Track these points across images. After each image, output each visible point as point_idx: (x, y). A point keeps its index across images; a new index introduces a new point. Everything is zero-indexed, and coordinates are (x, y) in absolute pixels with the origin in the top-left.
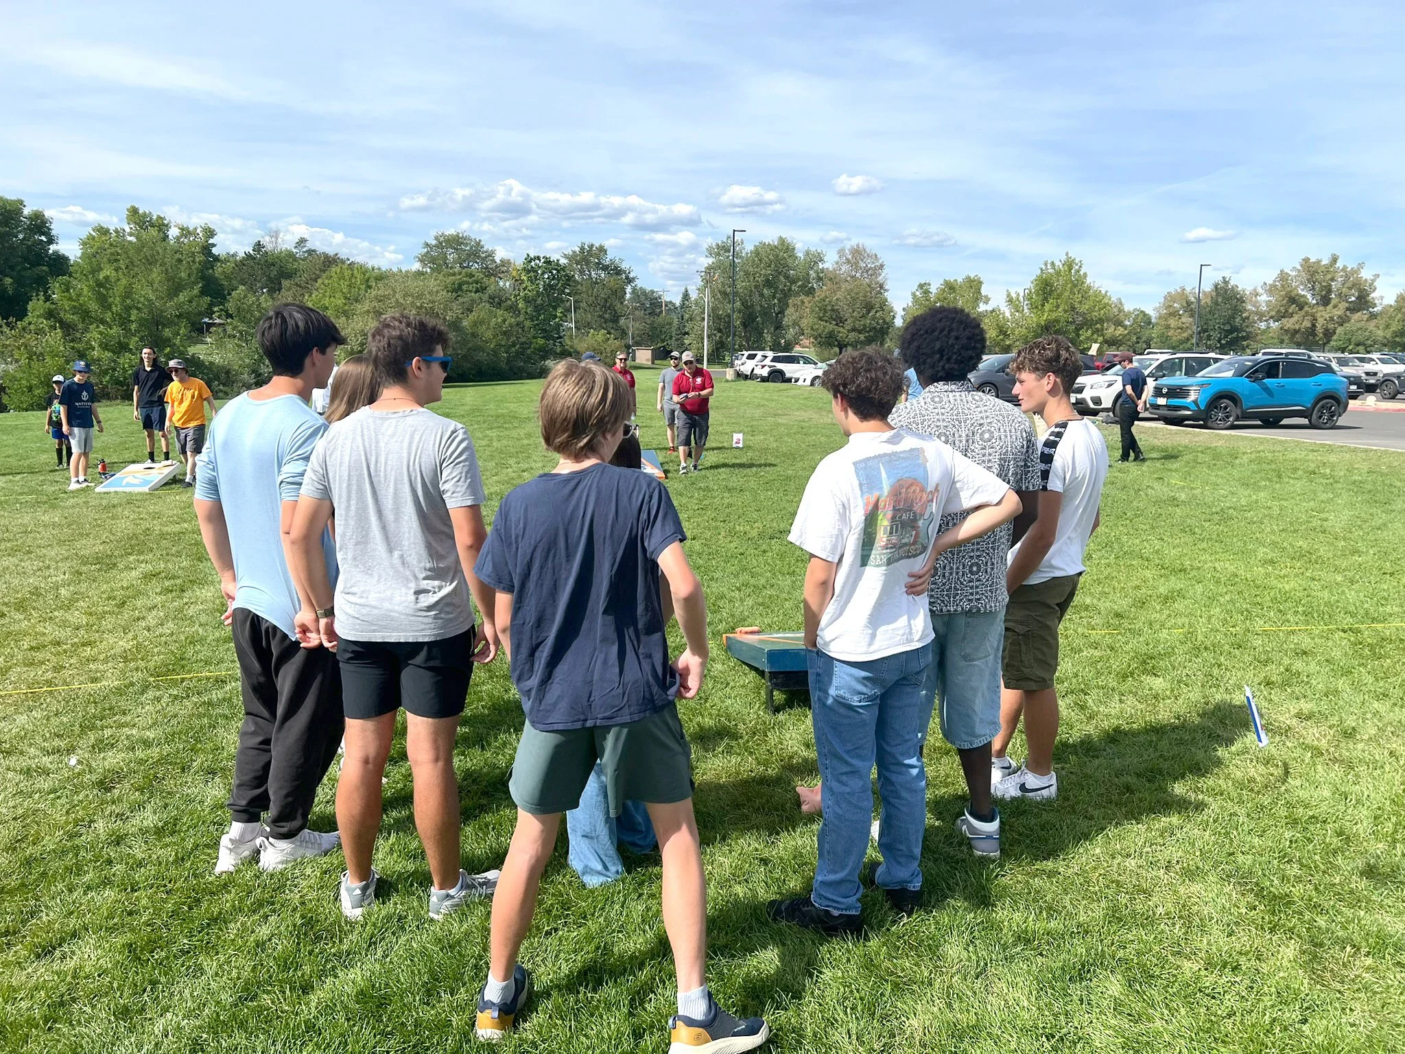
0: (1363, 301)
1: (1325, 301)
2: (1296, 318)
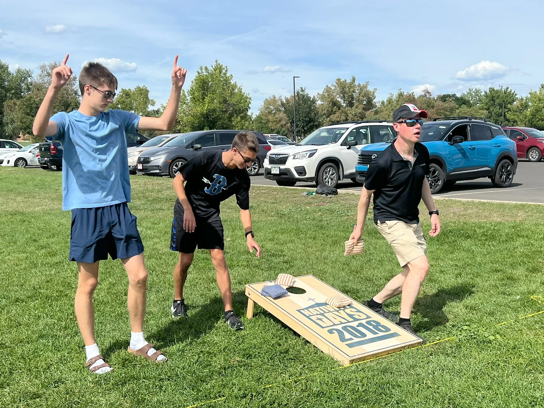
0: (370, 104)
1: (351, 104)
2: (337, 114)
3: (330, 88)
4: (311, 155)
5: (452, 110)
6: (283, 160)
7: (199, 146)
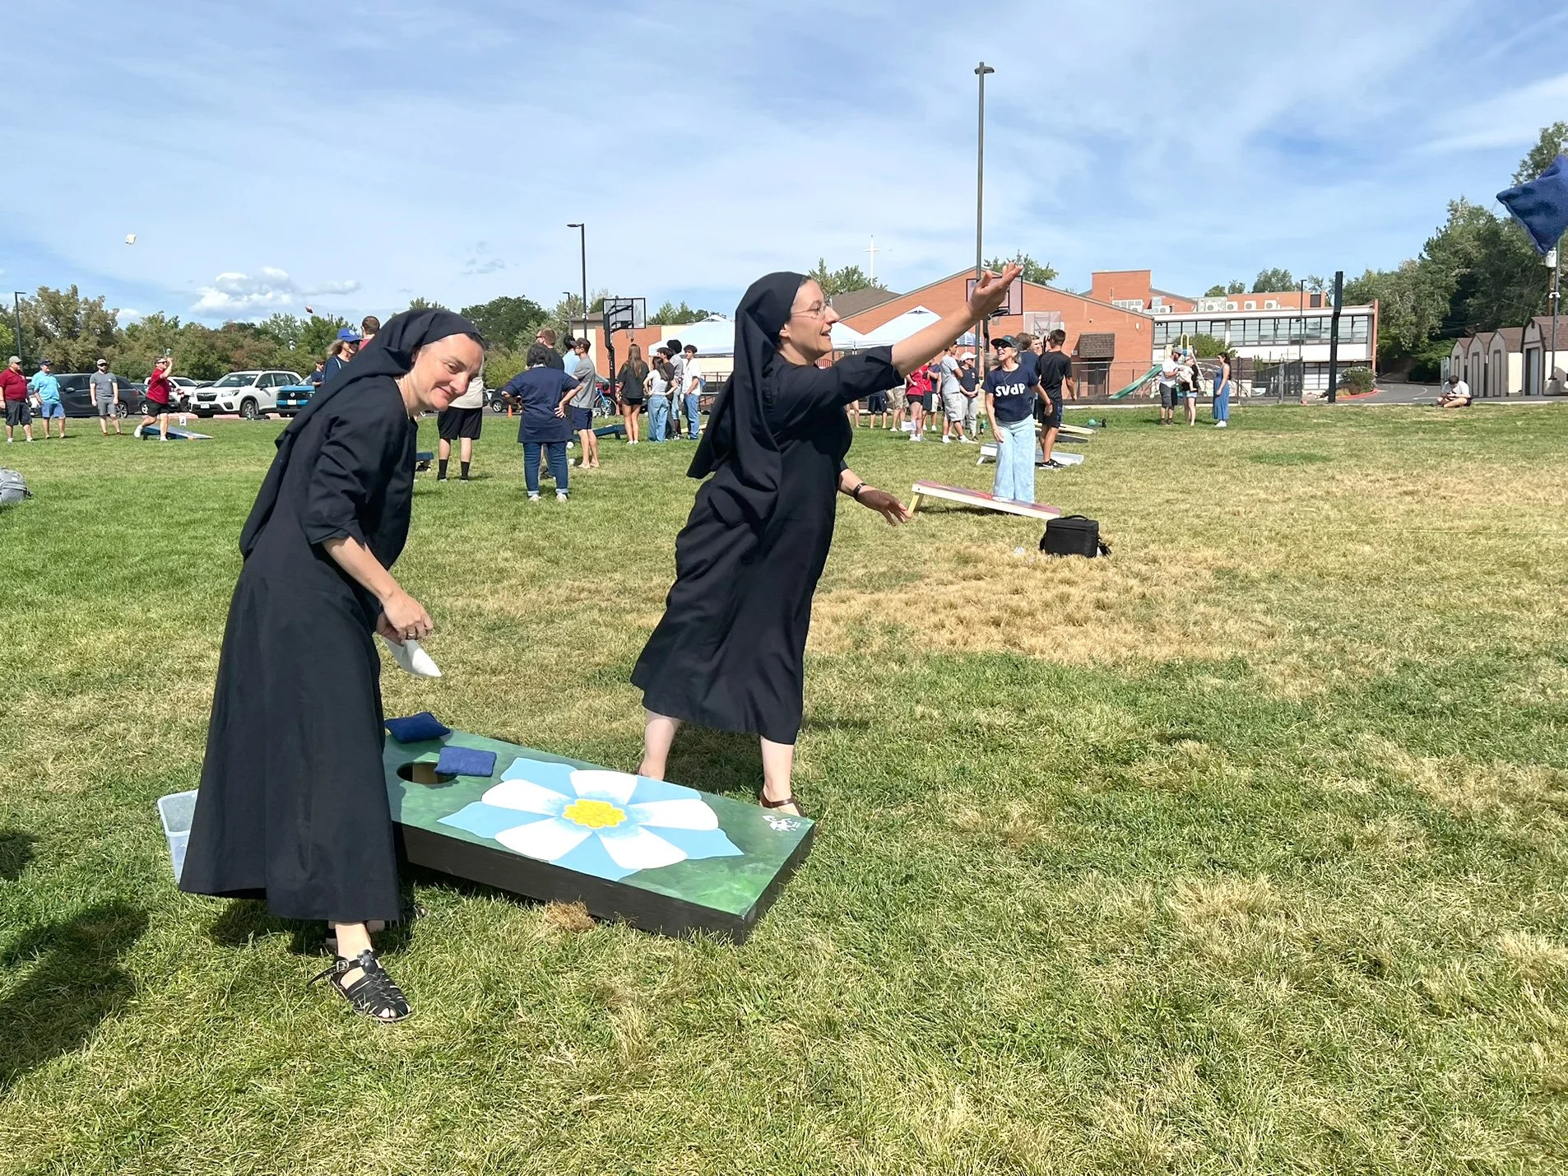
3: (28, 303)
4: (236, 394)
5: (271, 352)
6: (213, 398)
7: (71, 389)
